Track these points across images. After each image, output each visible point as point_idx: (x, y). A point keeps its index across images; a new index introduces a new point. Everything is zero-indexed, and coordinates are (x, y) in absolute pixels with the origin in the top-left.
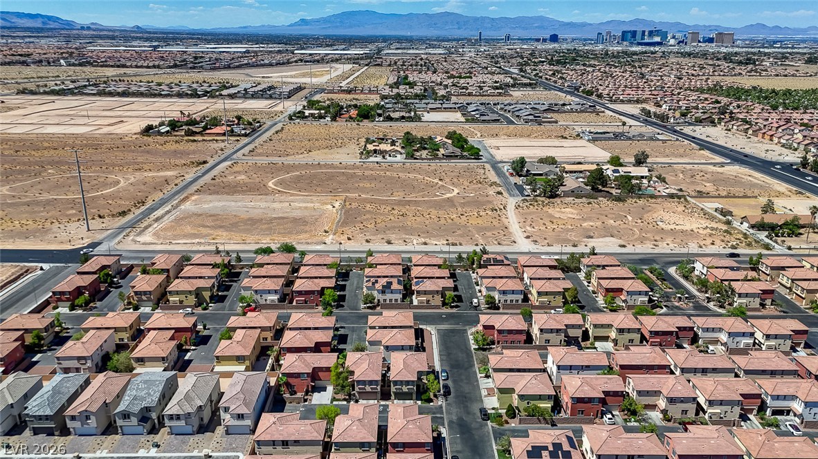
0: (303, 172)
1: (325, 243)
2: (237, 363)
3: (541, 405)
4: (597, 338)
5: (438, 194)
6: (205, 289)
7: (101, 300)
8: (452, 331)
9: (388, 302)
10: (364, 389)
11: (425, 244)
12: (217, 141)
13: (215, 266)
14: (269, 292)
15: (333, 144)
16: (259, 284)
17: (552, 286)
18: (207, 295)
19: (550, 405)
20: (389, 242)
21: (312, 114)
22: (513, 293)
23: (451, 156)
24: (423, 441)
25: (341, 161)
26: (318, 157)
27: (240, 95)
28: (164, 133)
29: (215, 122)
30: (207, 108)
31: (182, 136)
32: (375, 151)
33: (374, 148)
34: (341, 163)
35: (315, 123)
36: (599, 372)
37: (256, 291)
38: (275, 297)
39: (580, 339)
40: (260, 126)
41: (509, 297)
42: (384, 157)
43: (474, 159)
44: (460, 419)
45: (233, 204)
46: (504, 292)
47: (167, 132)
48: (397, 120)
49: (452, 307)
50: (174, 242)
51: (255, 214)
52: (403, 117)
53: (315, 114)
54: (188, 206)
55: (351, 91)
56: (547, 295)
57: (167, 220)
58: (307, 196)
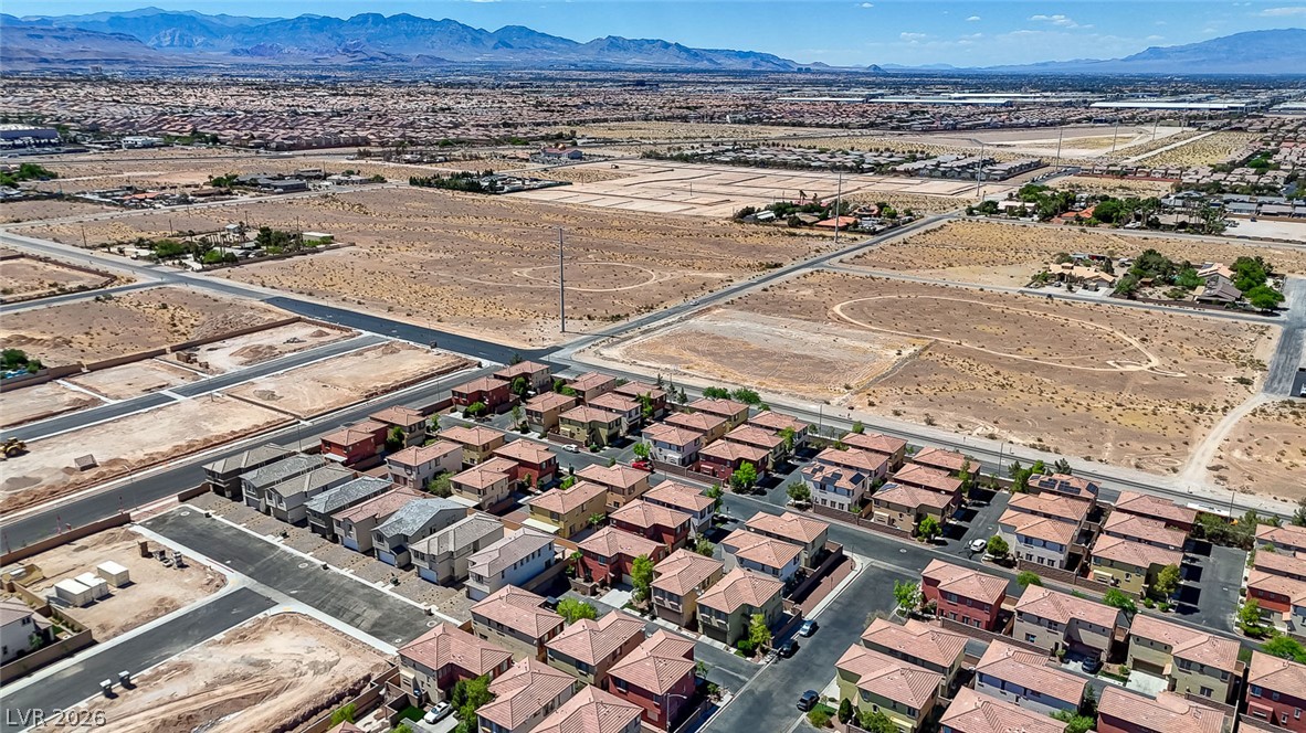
0: (904, 296)
1: (828, 403)
2: (550, 520)
3: (895, 720)
4: (1139, 665)
5: (1110, 362)
6: (602, 424)
7: (501, 413)
8: (892, 575)
9: (828, 505)
10: (662, 602)
11: (992, 437)
12: (824, 237)
13: (639, 399)
14: (670, 446)
16: (662, 433)
17: (1130, 553)
18: (604, 433)
19: (910, 726)
20: (930, 422)
22: (1044, 546)
23: (1209, 302)
26: (960, 277)
27: (924, 171)
28: (761, 220)
29: (842, 208)
30: (859, 188)
31: (783, 227)
32: (1062, 277)
33: (1062, 271)
34: (982, 290)
35: (1011, 222)
36: (1057, 711)
37: (655, 442)
38: (677, 456)
39: (1103, 657)
40: (910, 221)
41: (1037, 552)
42: (1070, 288)
43: (1258, 313)
44: (768, 694)
45: (759, 326)
46: (1028, 540)
47: (769, 220)
48: (1168, 228)
49: (931, 541)
50: (639, 362)
51: (775, 345)
52: (1183, 225)
53: (1016, 208)
54: (700, 322)
55: (1126, 174)
56: (1111, 566)
58: (874, 331)
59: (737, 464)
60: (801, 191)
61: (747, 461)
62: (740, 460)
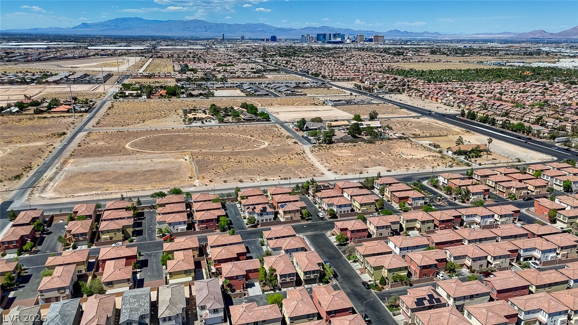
0: (148, 137)
1: (195, 186)
2: (185, 275)
3: (401, 274)
4: (409, 229)
5: (255, 146)
6: (128, 226)
7: (40, 244)
8: (316, 235)
9: (264, 221)
10: (285, 280)
11: (266, 180)
12: (64, 117)
13: (127, 209)
14: (180, 223)
15: (160, 115)
16: (170, 218)
17: (368, 199)
18: (130, 231)
19: (406, 273)
20: (241, 181)
21: (131, 94)
22: (345, 206)
23: (250, 120)
24: (348, 307)
25: (172, 127)
26: (152, 125)
27: (63, 81)
28: (14, 113)
29: (55, 103)
30: (40, 92)
31: (31, 114)
32: (195, 119)
33: (194, 116)
34: (173, 129)
35: (136, 100)
36: (424, 249)
37: (170, 224)
38: (185, 227)
39: (398, 231)
40: (94, 104)
41: (343, 209)
42: (203, 122)
44: (353, 291)
45: (107, 163)
46: (340, 206)
47: (17, 112)
48: (197, 96)
49: (307, 220)
50: (75, 195)
51: (129, 169)
52: (201, 94)
53: (133, 94)
54: (68, 167)
56: (366, 205)
57: (60, 178)
58: (161, 153)
59: (218, 220)
60: (25, 95)
61: (222, 216)
62: (219, 217)
